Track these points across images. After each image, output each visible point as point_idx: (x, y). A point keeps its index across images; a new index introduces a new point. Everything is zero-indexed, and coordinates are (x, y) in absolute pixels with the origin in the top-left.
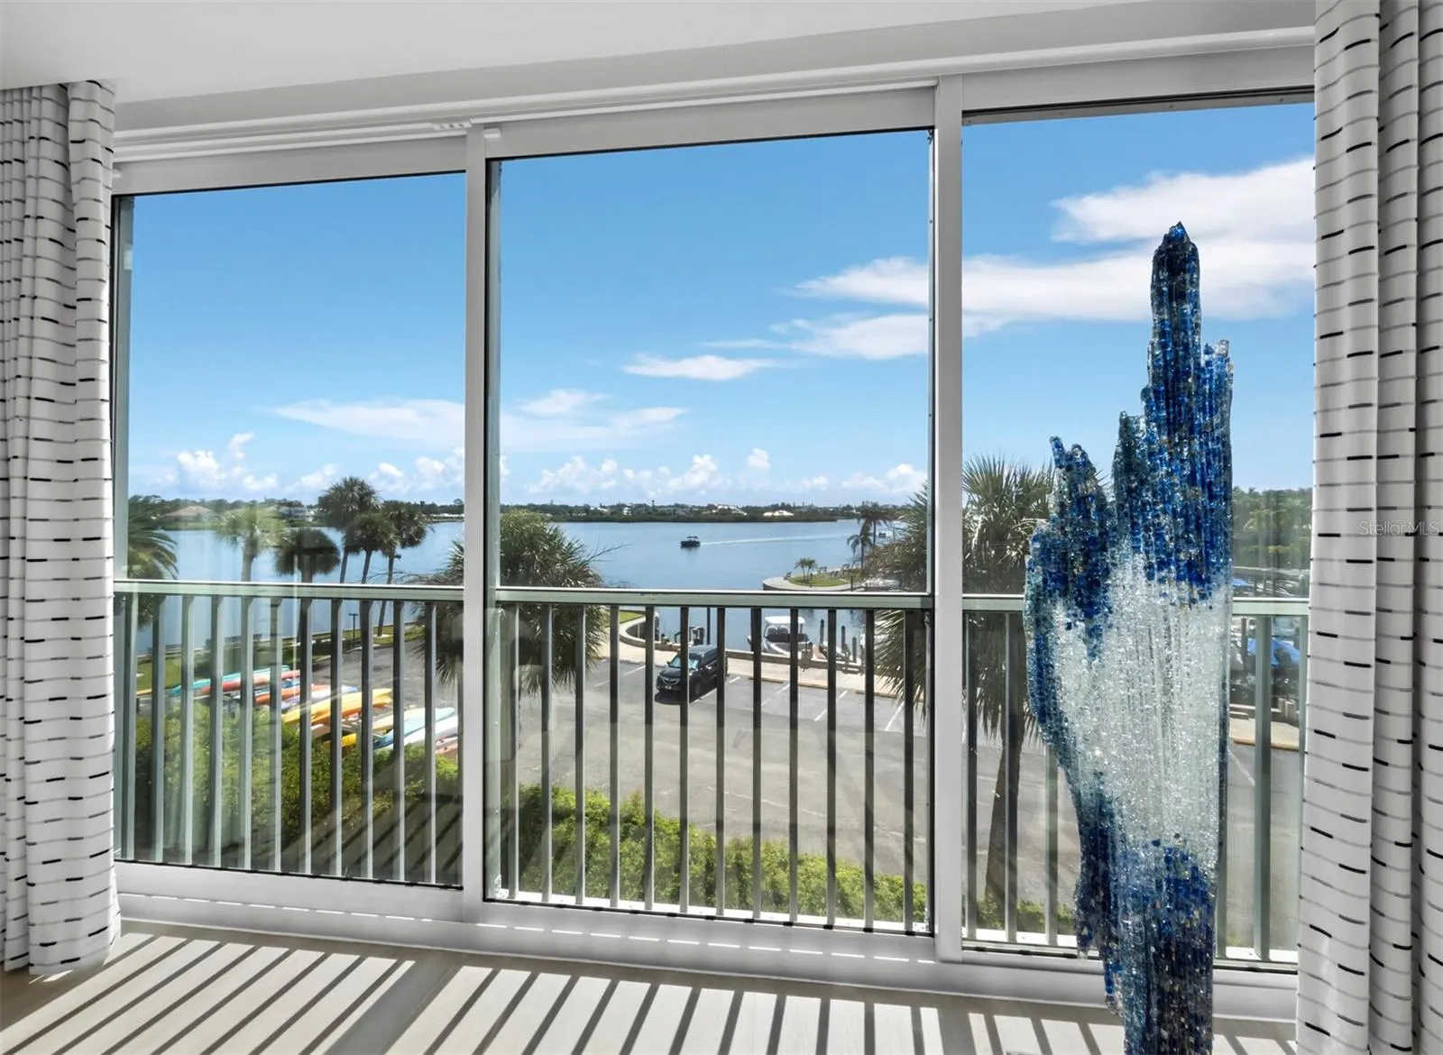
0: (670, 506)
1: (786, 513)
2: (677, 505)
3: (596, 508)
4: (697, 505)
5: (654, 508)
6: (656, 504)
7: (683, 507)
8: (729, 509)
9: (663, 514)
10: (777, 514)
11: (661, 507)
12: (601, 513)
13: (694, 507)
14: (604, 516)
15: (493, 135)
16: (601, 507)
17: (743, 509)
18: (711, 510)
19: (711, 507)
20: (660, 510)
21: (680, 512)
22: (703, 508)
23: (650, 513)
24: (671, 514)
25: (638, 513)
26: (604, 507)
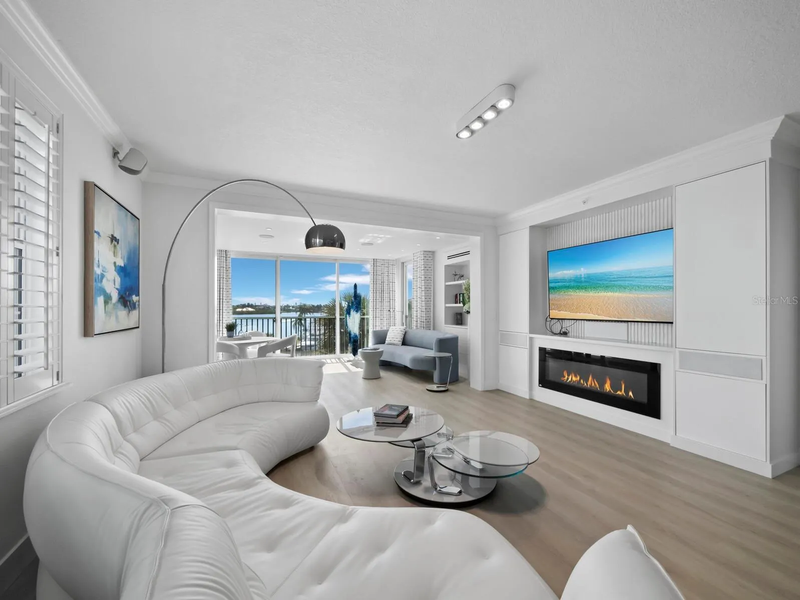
1: (250, 309)
10: (244, 310)
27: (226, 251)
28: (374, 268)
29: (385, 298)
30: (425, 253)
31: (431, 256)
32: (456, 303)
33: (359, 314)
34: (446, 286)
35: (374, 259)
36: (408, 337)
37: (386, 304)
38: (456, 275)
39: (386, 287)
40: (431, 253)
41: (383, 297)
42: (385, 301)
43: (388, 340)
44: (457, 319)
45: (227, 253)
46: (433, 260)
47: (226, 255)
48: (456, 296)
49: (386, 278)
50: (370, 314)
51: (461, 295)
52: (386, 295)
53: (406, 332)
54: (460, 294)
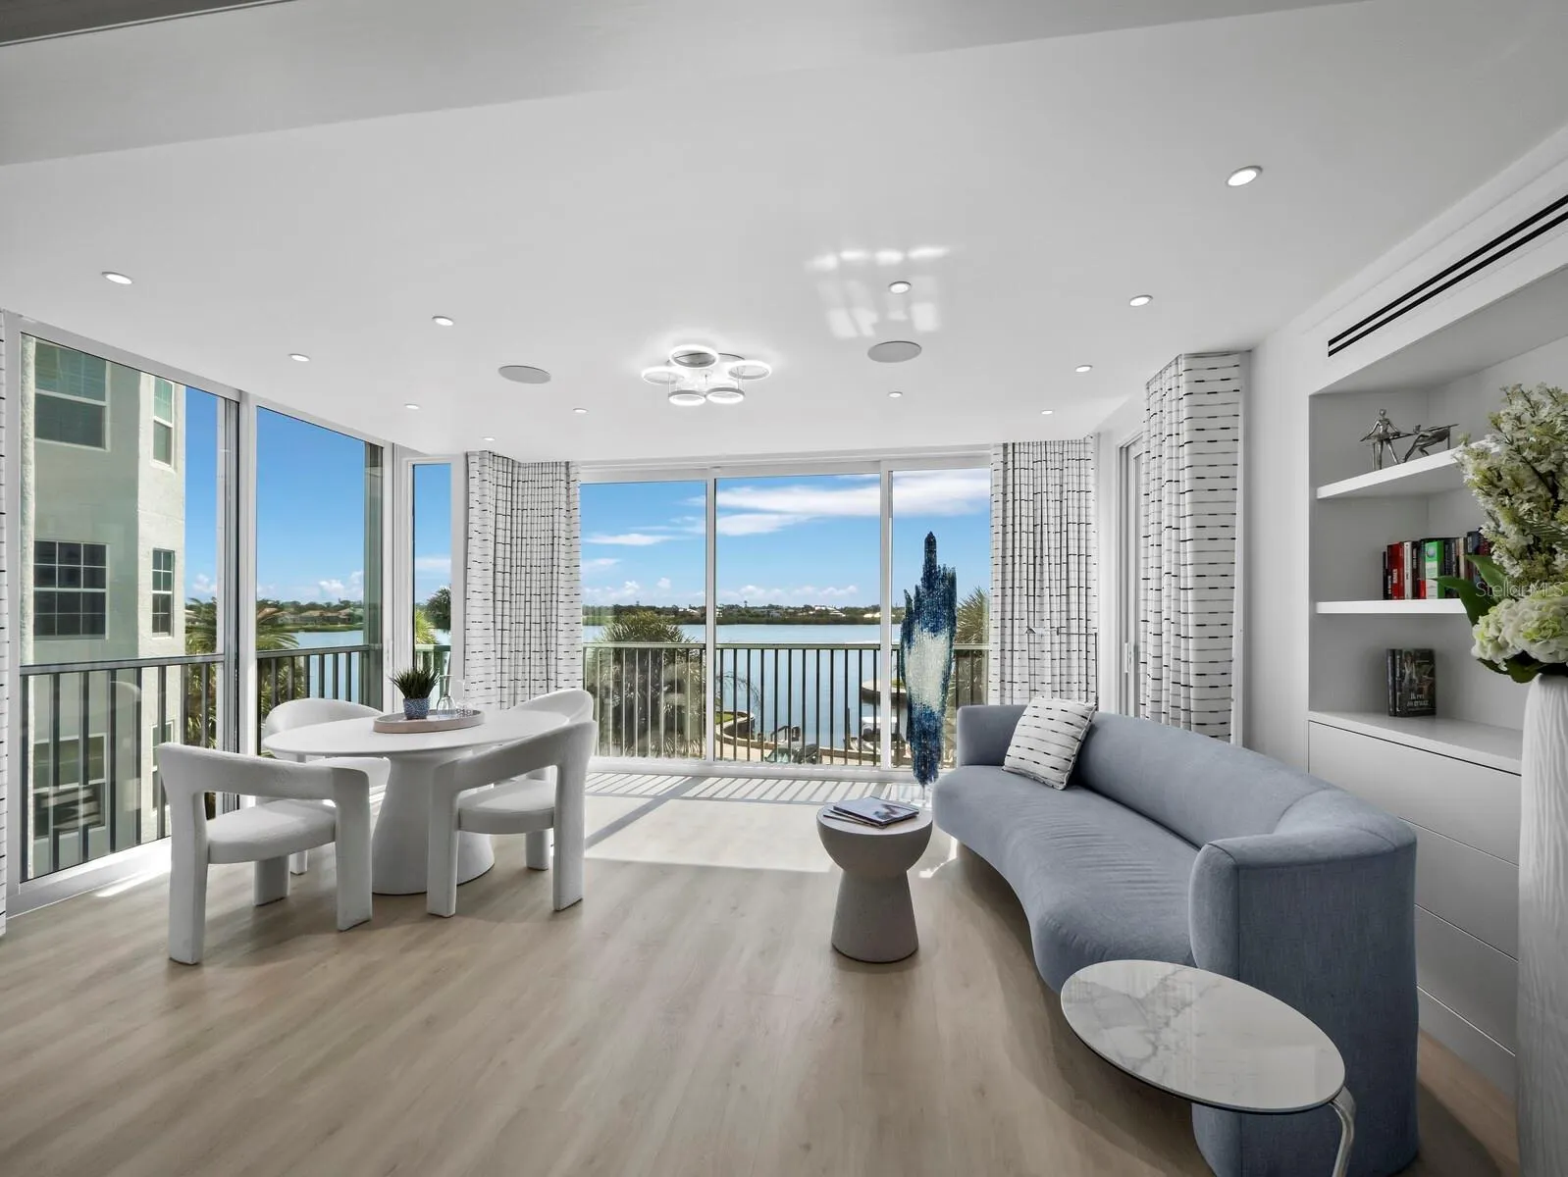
0: (764, 608)
2: (771, 607)
3: (685, 610)
4: (792, 606)
5: (747, 610)
6: (749, 605)
7: (777, 608)
8: (826, 610)
9: (758, 616)
11: (753, 608)
12: (691, 615)
13: (789, 608)
14: (694, 618)
15: (718, 470)
16: (690, 608)
17: (841, 610)
18: (807, 611)
19: (807, 608)
20: (752, 612)
21: (774, 613)
22: (799, 609)
23: (743, 615)
24: (764, 616)
25: (731, 614)
26: (694, 608)
27: (567, 463)
28: (1005, 479)
29: (1046, 584)
30: (1198, 363)
31: (1233, 372)
32: (1391, 592)
33: (942, 638)
34: (1320, 508)
35: (1005, 446)
36: (1104, 751)
37: (1051, 605)
38: (1385, 439)
39: (1052, 541)
40: (1233, 360)
41: (1041, 581)
42: (1046, 592)
43: (1014, 755)
44: (1396, 686)
45: (572, 470)
46: (1247, 391)
47: (568, 475)
48: (1393, 556)
49: (1053, 510)
50: (992, 639)
51: (1432, 549)
52: (1050, 572)
53: (1091, 731)
54: (1418, 546)
